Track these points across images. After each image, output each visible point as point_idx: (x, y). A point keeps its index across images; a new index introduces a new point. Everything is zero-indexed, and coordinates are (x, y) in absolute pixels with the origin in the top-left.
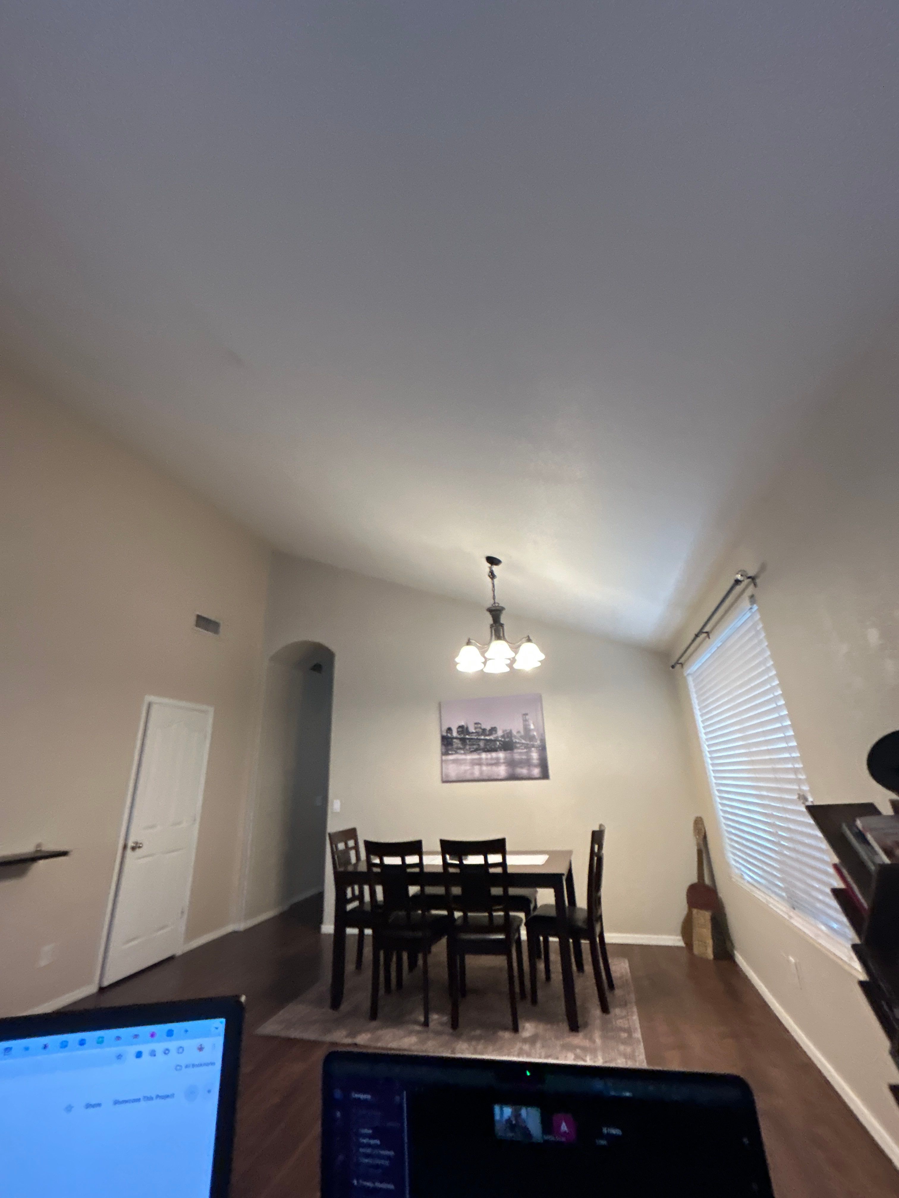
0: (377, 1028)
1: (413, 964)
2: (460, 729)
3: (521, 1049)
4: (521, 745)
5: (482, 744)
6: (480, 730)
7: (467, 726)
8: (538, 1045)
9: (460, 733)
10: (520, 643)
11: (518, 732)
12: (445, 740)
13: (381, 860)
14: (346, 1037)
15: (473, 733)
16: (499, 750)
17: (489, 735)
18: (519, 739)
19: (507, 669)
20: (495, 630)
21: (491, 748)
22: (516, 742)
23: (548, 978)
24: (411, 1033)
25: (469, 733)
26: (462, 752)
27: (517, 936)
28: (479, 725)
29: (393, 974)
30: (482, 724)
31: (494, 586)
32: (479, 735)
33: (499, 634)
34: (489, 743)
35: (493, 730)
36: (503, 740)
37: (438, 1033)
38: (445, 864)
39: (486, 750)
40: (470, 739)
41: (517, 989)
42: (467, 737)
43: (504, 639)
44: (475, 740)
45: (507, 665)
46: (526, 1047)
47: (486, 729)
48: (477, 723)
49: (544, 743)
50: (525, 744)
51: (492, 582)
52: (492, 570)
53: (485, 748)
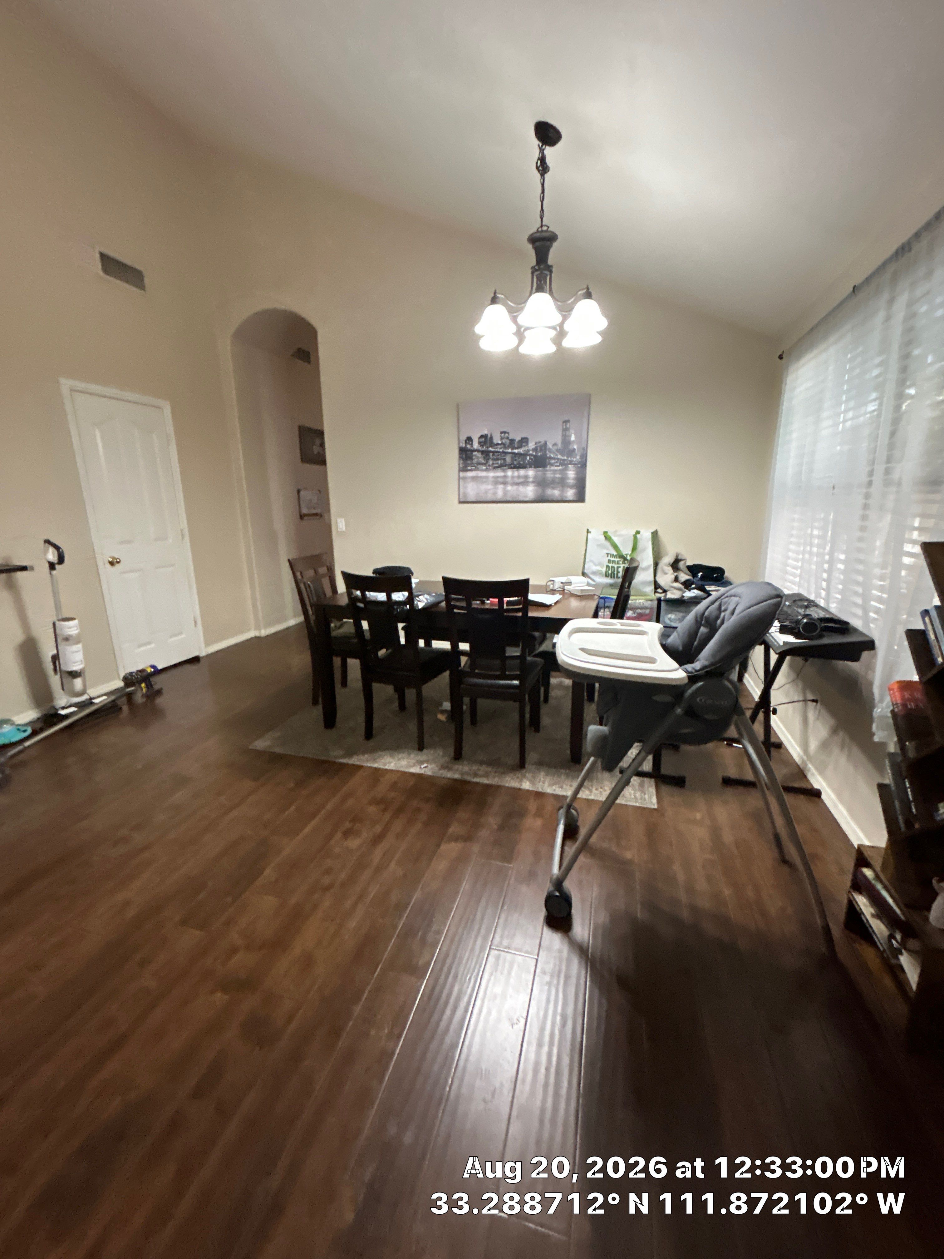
2: (483, 439)
4: (556, 460)
5: (508, 459)
6: (508, 442)
7: (491, 435)
9: (482, 444)
10: (572, 300)
11: (555, 444)
12: (464, 452)
13: (364, 594)
15: (498, 444)
16: (528, 466)
17: (517, 448)
18: (554, 453)
19: (552, 349)
20: (538, 278)
21: (519, 463)
22: (550, 458)
25: (492, 444)
26: (484, 468)
28: (507, 435)
30: (510, 434)
31: (543, 192)
32: (505, 448)
33: (544, 283)
34: (517, 458)
35: (524, 441)
36: (534, 454)
39: (513, 466)
40: (493, 452)
42: (490, 449)
43: (551, 293)
44: (499, 454)
45: (551, 340)
47: (515, 440)
48: (504, 432)
49: (585, 459)
50: (561, 459)
51: (542, 181)
52: (543, 154)
53: (512, 464)
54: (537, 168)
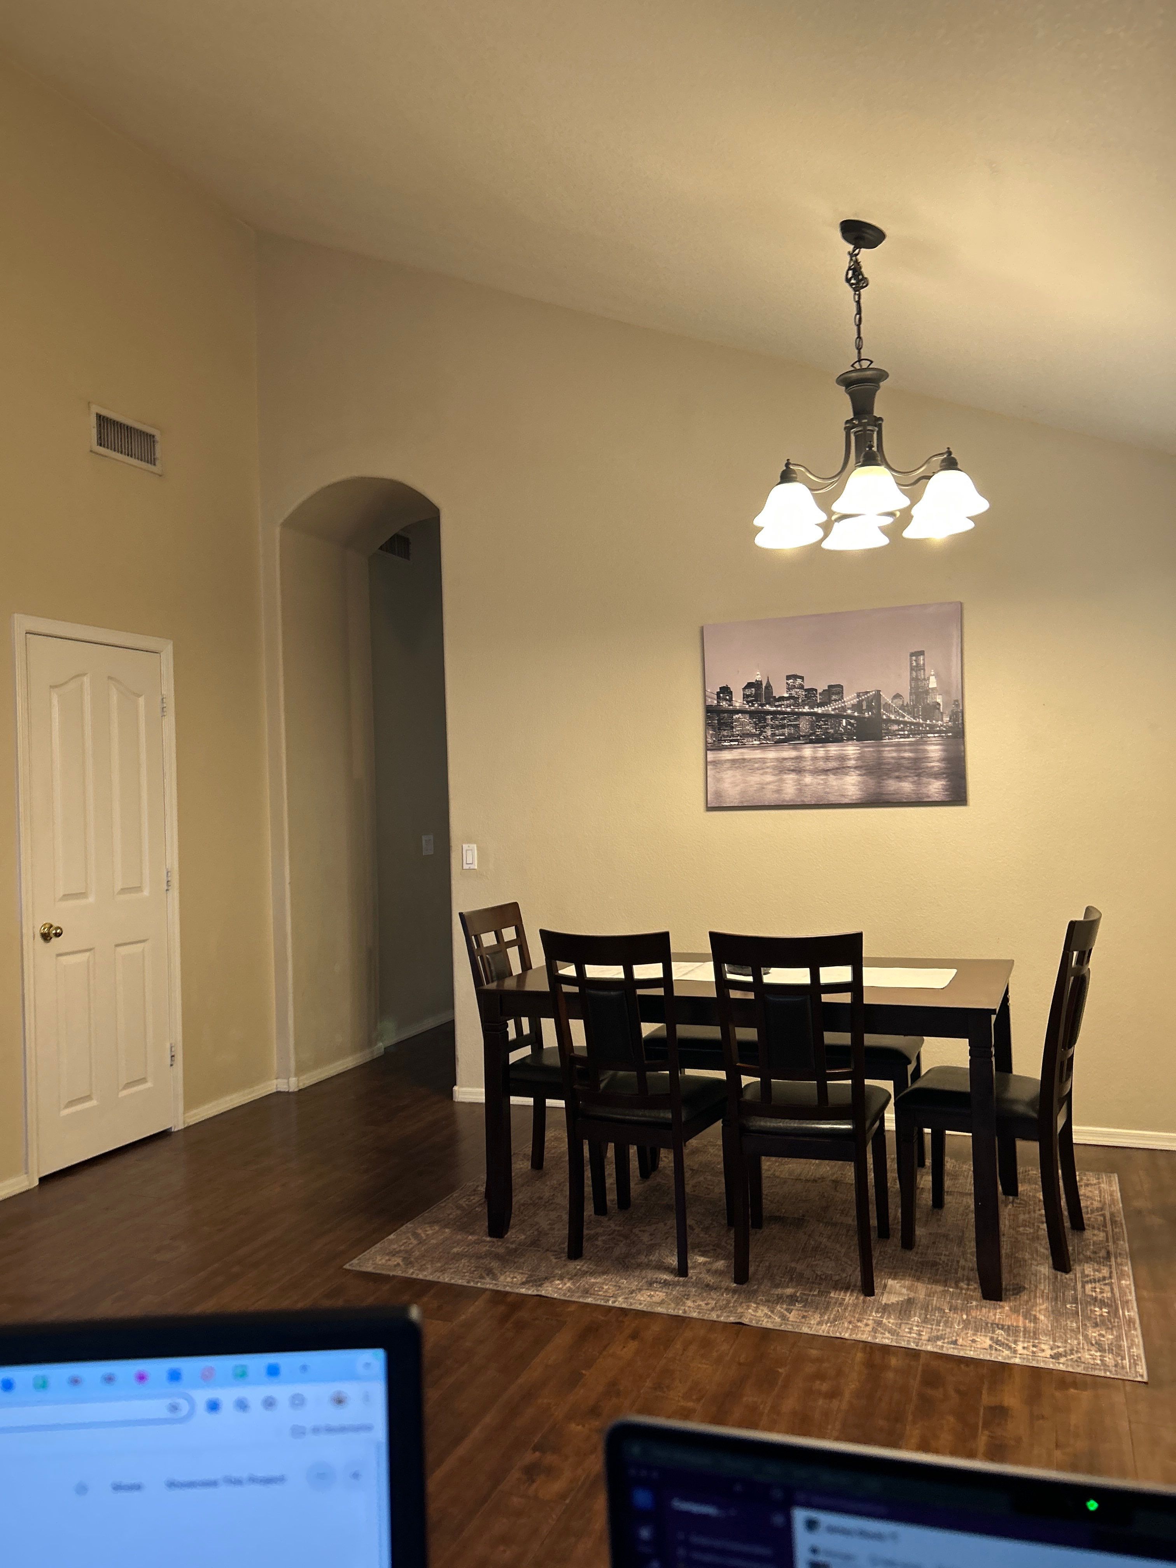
0: (585, 1273)
1: (649, 1166)
2: (753, 691)
3: (879, 1323)
4: (902, 726)
5: (804, 725)
6: (801, 693)
7: (768, 682)
8: (916, 1318)
9: (751, 698)
10: (925, 470)
11: (897, 696)
12: (715, 715)
13: (581, 971)
14: (523, 1283)
15: (782, 698)
16: (845, 738)
17: (822, 704)
18: (897, 713)
19: (884, 541)
20: (856, 437)
21: (825, 733)
22: (889, 721)
23: (938, 1201)
24: (650, 1284)
25: (771, 699)
26: (758, 743)
27: (877, 1124)
28: (799, 681)
29: (610, 1181)
31: (859, 312)
32: (798, 705)
33: (871, 447)
34: (822, 723)
35: (835, 691)
36: (856, 714)
37: (709, 1287)
38: (721, 983)
39: (813, 738)
40: (774, 714)
41: (874, 1222)
42: (768, 707)
44: (786, 716)
45: (884, 530)
46: (890, 1321)
47: (816, 690)
48: (795, 677)
49: (960, 721)
50: (912, 723)
51: (857, 297)
52: (857, 260)
53: (811, 734)
54: (848, 280)
